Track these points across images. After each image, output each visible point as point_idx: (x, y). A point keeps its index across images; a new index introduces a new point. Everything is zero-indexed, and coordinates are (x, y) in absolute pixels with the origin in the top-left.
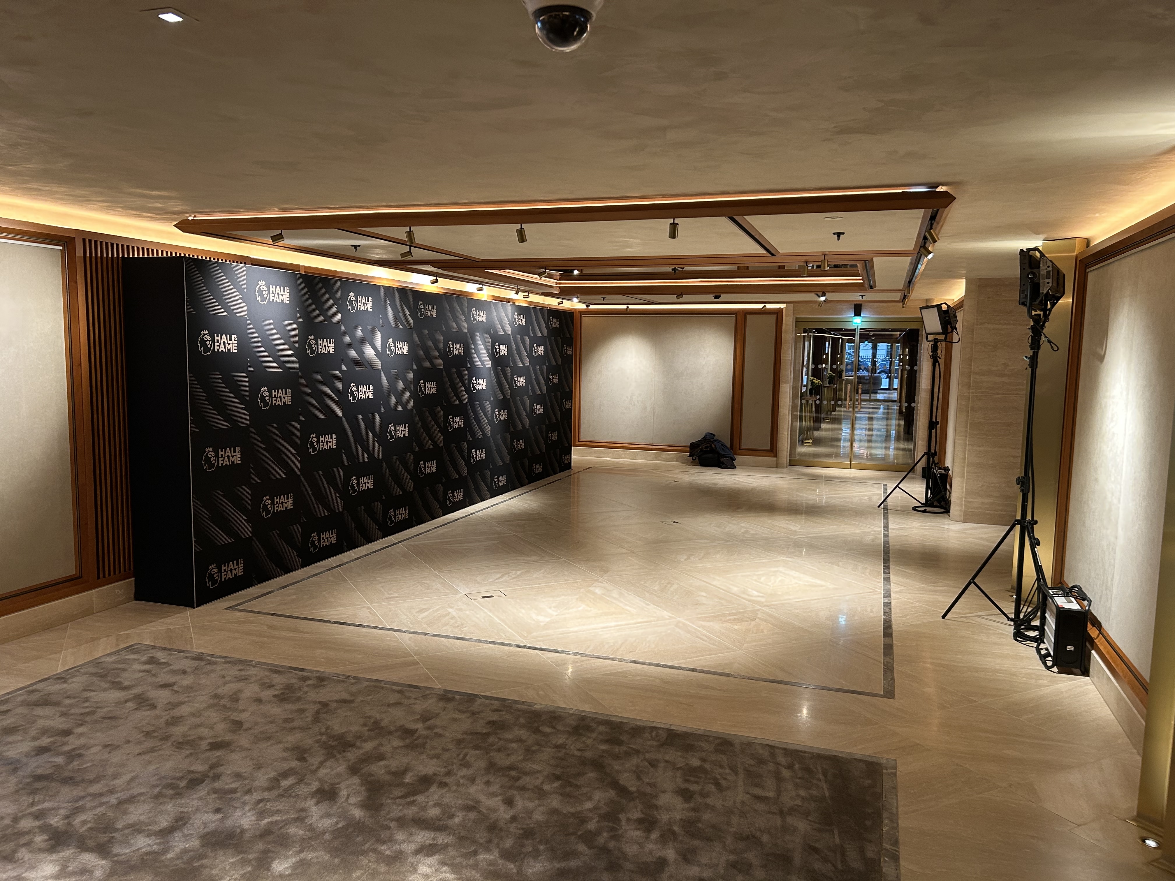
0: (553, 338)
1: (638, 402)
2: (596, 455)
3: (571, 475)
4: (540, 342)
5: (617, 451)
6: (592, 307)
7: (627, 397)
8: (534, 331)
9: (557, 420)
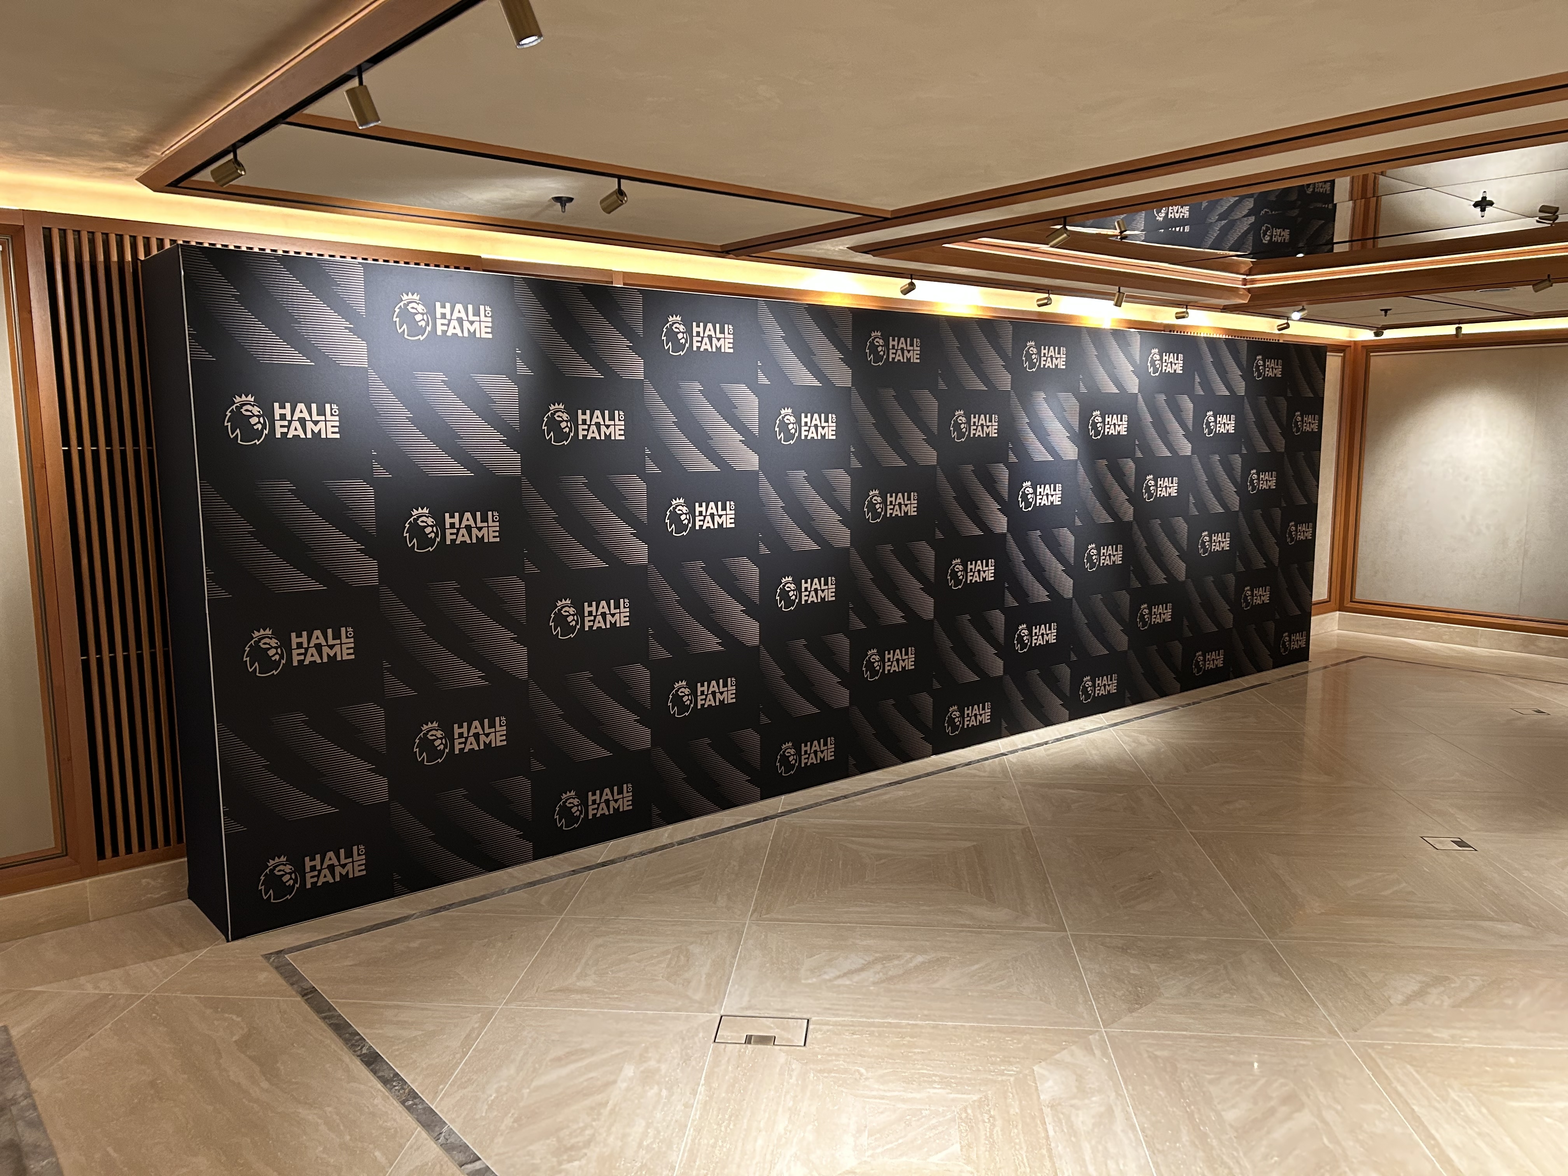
0: (1263, 399)
1: (1488, 527)
2: (1385, 631)
3: (1307, 672)
4: (1222, 407)
5: (1433, 626)
6: (1389, 334)
7: (1463, 518)
8: (1206, 384)
9: (1268, 562)
